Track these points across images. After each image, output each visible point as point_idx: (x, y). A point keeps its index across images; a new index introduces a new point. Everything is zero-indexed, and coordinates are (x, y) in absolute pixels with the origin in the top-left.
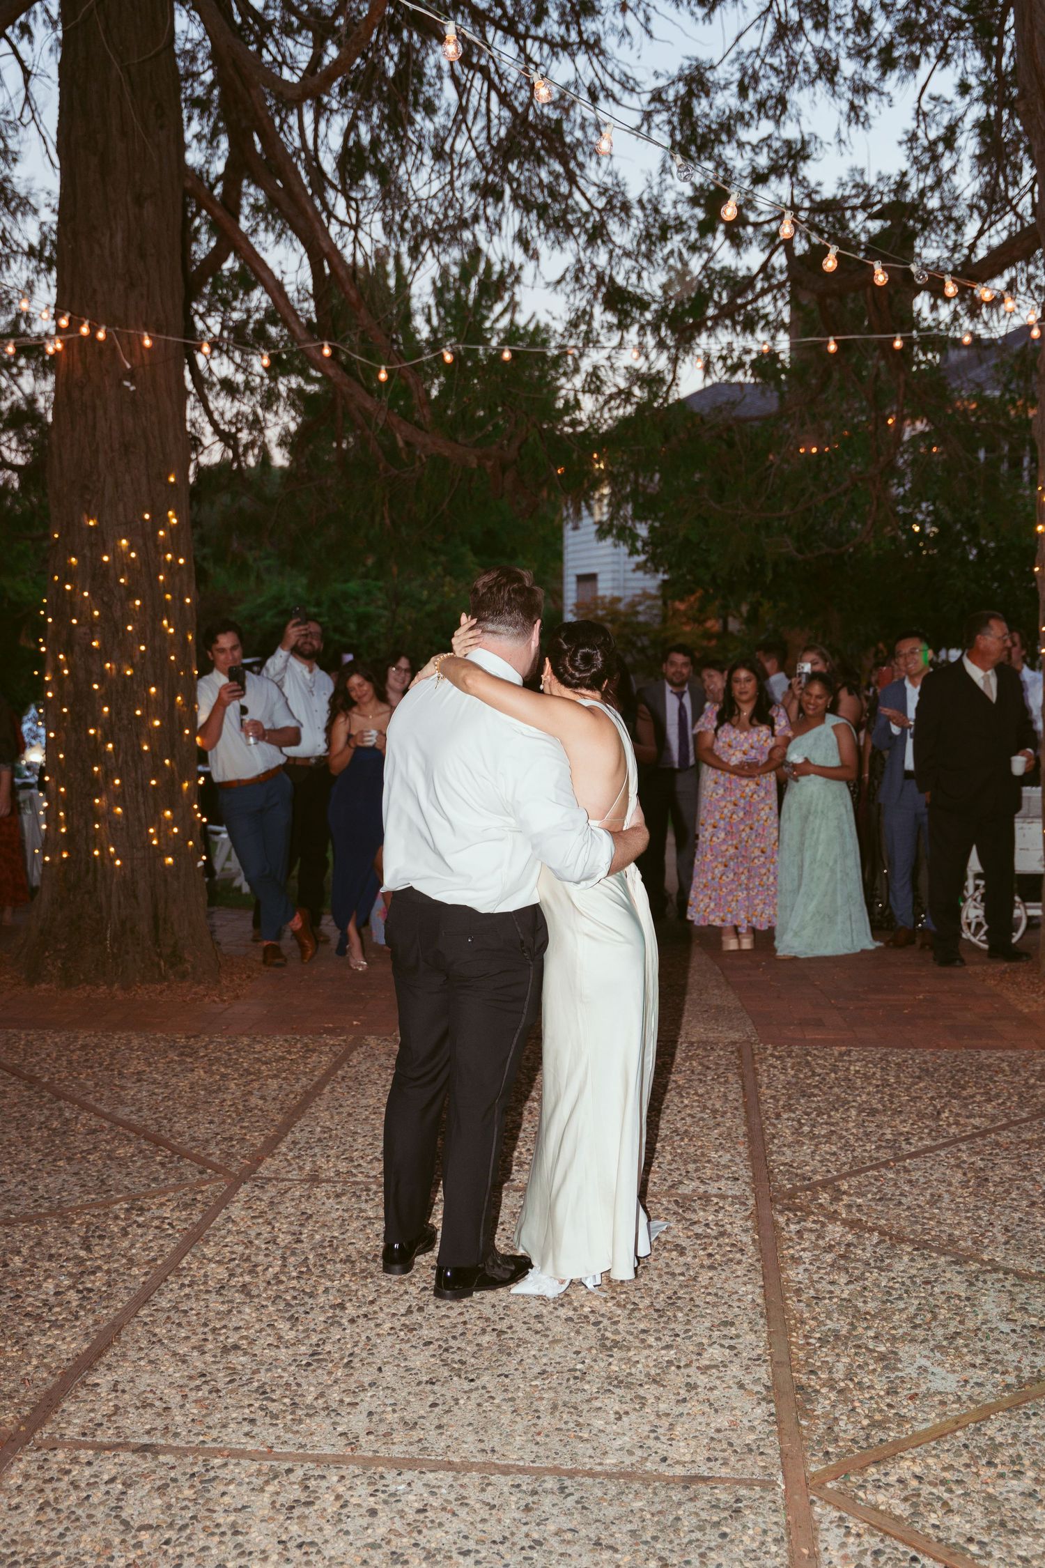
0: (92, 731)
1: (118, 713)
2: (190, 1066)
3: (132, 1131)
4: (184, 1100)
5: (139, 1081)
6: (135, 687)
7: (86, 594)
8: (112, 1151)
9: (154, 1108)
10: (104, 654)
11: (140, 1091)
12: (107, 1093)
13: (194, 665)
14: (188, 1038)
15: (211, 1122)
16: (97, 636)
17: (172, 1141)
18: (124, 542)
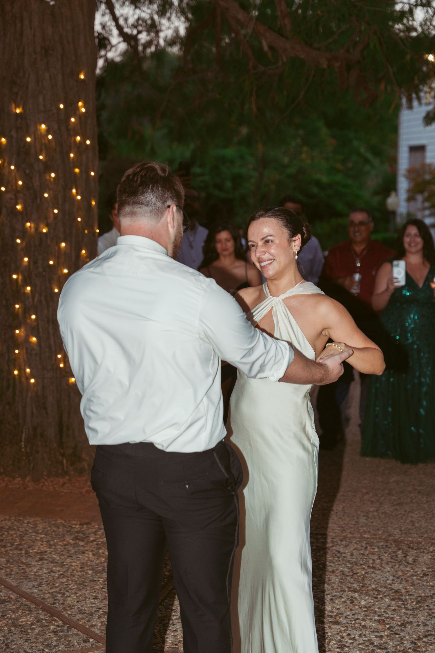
0: (15, 277)
1: (35, 263)
2: (82, 548)
3: (33, 602)
4: (75, 578)
5: (41, 560)
6: (49, 242)
7: (12, 167)
8: (16, 619)
9: (51, 584)
10: (25, 216)
11: (41, 569)
12: (15, 569)
13: (96, 226)
14: (82, 524)
15: (96, 598)
16: (20, 201)
17: (64, 613)
18: (43, 126)
